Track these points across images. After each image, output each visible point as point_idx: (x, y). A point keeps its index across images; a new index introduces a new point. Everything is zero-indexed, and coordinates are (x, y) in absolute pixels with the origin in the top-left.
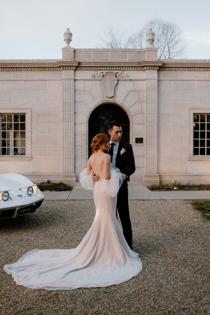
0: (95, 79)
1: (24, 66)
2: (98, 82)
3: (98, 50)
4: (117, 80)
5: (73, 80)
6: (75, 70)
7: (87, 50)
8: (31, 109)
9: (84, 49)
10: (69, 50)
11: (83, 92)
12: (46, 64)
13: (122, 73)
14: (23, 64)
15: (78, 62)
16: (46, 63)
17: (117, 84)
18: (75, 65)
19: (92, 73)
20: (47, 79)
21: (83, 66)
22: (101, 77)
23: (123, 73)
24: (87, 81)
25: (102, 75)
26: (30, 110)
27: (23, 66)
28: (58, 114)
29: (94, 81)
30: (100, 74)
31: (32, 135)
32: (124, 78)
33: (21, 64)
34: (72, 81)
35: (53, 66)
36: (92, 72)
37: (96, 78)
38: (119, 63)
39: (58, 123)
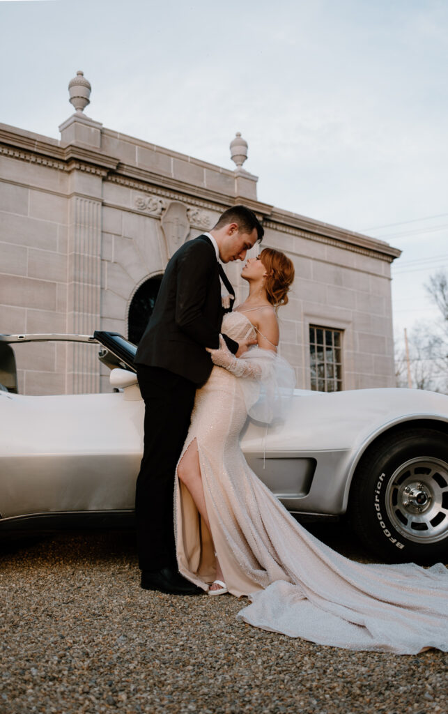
0: (144, 211)
2: (149, 222)
3: (150, 146)
4: (188, 226)
5: (100, 204)
6: (105, 180)
7: (128, 139)
9: (121, 134)
10: (90, 126)
11: (118, 237)
12: (36, 143)
13: (197, 213)
15: (117, 163)
16: (35, 140)
17: (189, 235)
18: (111, 167)
19: (140, 197)
20: (31, 184)
21: (124, 173)
22: (159, 210)
23: (199, 213)
24: (128, 214)
25: (160, 206)
28: (55, 284)
29: (142, 217)
30: (156, 204)
32: (200, 226)
34: (98, 204)
35: (51, 155)
36: (139, 195)
37: (146, 211)
38: (197, 189)
39: (54, 310)
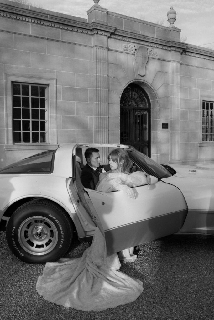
0: (127, 51)
1: (50, 20)
2: (129, 56)
3: (130, 18)
4: (147, 57)
5: (107, 50)
6: (109, 37)
7: (119, 16)
8: (56, 79)
10: (102, 11)
11: (115, 65)
12: (77, 22)
14: (48, 16)
15: (115, 29)
17: (148, 61)
18: (112, 31)
19: (125, 45)
20: (75, 43)
21: (118, 34)
22: (134, 51)
23: (152, 50)
24: (120, 53)
26: (55, 81)
27: (48, 19)
28: (88, 89)
29: (126, 55)
30: (132, 48)
31: (58, 115)
32: (153, 56)
33: (47, 16)
35: (84, 27)
39: (88, 102)
